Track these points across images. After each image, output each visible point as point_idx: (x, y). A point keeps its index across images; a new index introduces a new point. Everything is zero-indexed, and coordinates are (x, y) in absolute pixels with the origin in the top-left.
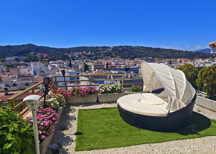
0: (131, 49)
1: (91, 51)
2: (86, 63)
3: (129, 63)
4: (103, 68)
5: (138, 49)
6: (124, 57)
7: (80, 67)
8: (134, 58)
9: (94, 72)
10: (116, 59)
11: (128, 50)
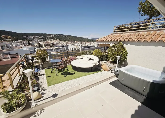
0: (64, 36)
1: (42, 36)
3: (63, 43)
4: (50, 45)
5: (68, 36)
7: (36, 44)
8: (65, 41)
9: (45, 48)
10: (57, 41)
11: (62, 37)
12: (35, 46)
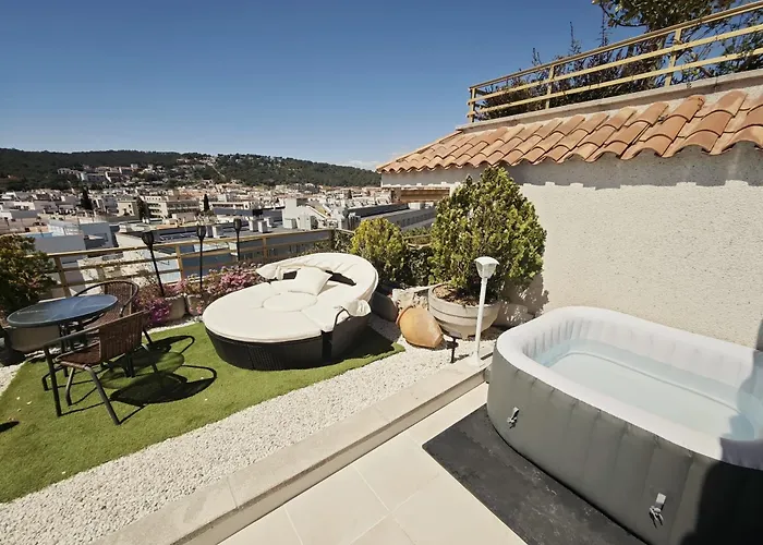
0: (266, 164)
2: (142, 197)
3: (262, 196)
4: (194, 210)
5: (283, 164)
6: (250, 183)
7: (124, 207)
8: (273, 185)
9: (167, 221)
10: (231, 187)
11: (257, 165)
12: (121, 213)
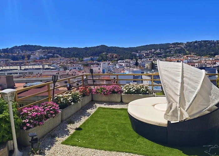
0: (211, 44)
1: (160, 49)
2: (153, 62)
3: (206, 60)
6: (200, 55)
8: (214, 55)
10: (190, 57)
